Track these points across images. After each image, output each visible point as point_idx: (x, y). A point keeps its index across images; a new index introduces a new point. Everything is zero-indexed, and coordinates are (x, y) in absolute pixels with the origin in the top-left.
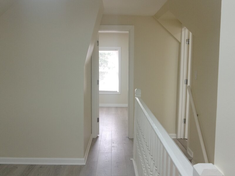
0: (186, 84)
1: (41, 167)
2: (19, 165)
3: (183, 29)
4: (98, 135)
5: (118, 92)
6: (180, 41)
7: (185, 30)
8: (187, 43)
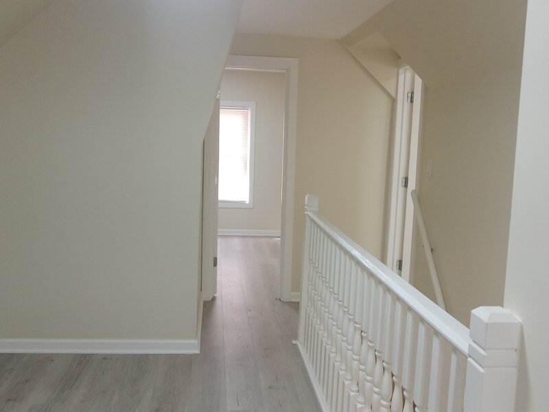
0: (404, 188)
1: (105, 358)
2: (57, 355)
3: (401, 71)
4: (215, 295)
5: (247, 202)
6: (394, 95)
7: (405, 73)
8: (409, 99)
